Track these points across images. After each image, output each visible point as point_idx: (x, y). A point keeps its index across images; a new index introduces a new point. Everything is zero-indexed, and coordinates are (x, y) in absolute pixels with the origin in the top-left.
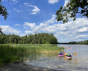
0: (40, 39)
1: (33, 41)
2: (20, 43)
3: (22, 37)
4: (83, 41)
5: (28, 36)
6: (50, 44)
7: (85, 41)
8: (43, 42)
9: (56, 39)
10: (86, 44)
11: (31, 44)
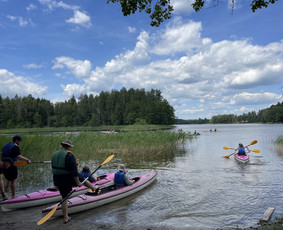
0: (116, 111)
1: (93, 115)
2: (52, 125)
3: (58, 105)
4: (257, 112)
5: (77, 101)
6: (152, 123)
7: (261, 112)
8: (129, 117)
9: (169, 107)
10: (265, 122)
11: (90, 128)
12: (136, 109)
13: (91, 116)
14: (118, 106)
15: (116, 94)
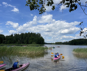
0: (26, 39)
1: (19, 40)
2: (4, 43)
3: (7, 36)
5: (13, 35)
6: (37, 44)
7: (69, 42)
8: (30, 41)
9: (43, 39)
10: (70, 45)
11: (17, 44)
12: (33, 39)
13: (18, 41)
14: (27, 38)
15: (26, 34)
